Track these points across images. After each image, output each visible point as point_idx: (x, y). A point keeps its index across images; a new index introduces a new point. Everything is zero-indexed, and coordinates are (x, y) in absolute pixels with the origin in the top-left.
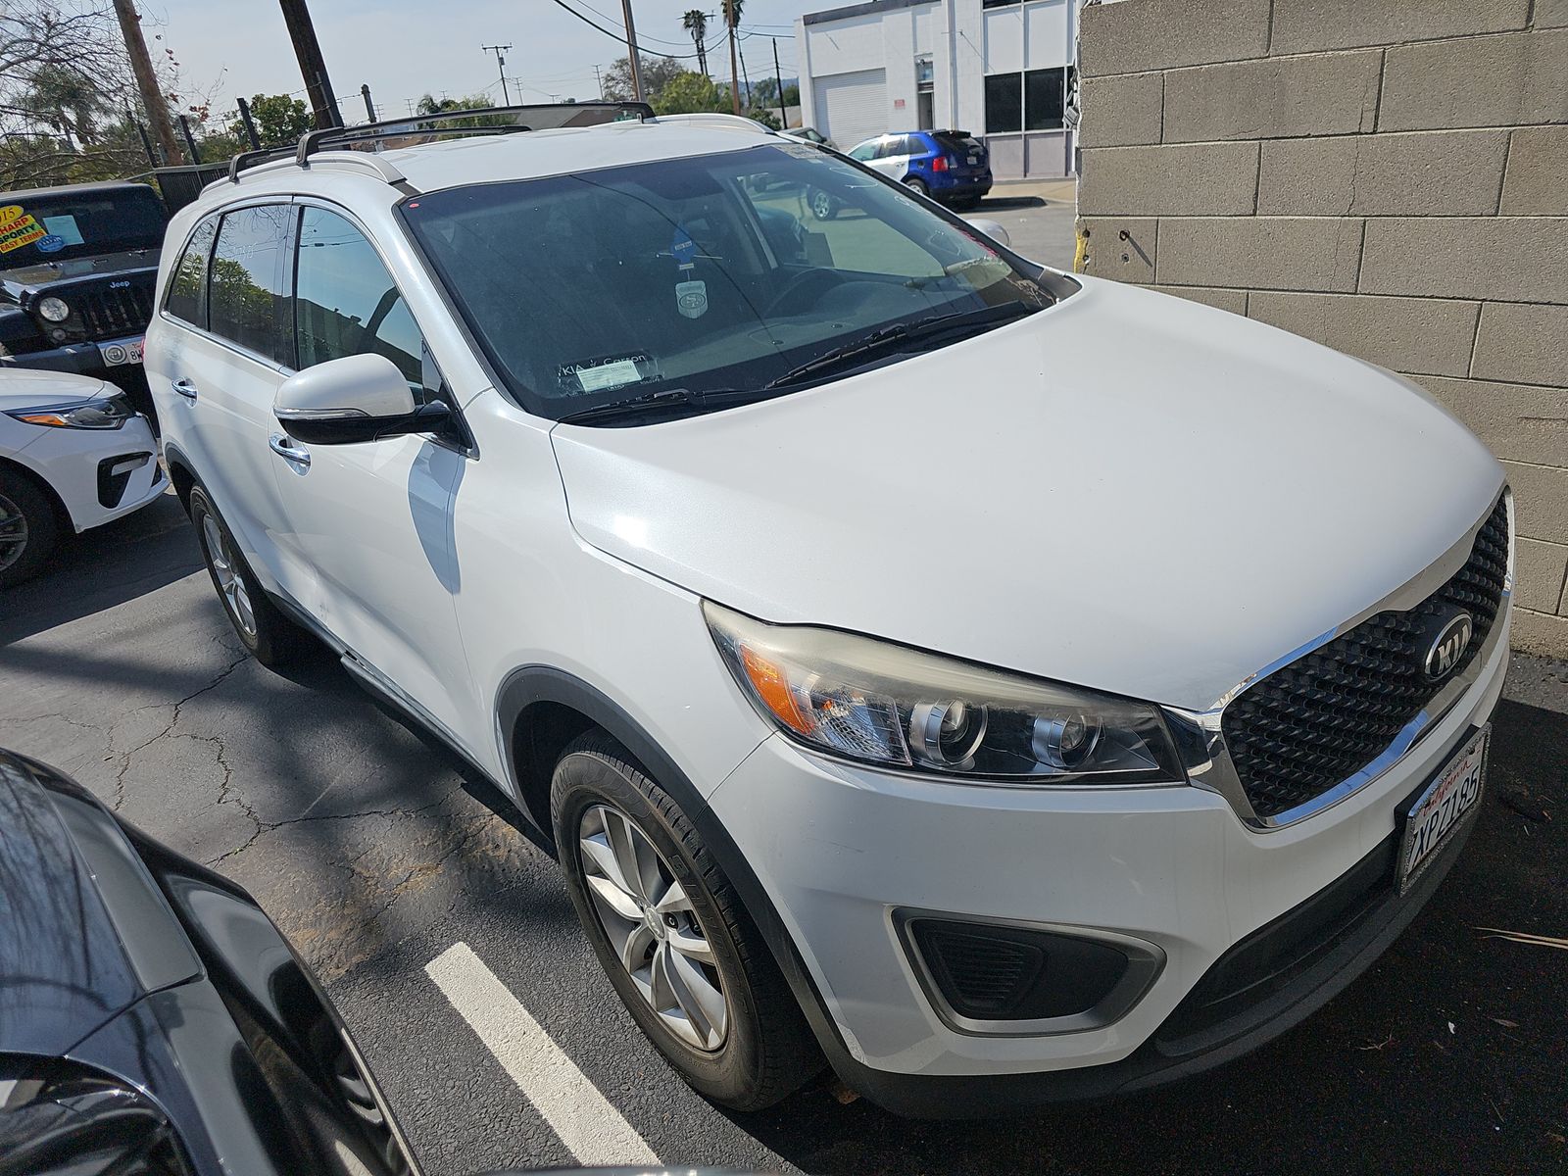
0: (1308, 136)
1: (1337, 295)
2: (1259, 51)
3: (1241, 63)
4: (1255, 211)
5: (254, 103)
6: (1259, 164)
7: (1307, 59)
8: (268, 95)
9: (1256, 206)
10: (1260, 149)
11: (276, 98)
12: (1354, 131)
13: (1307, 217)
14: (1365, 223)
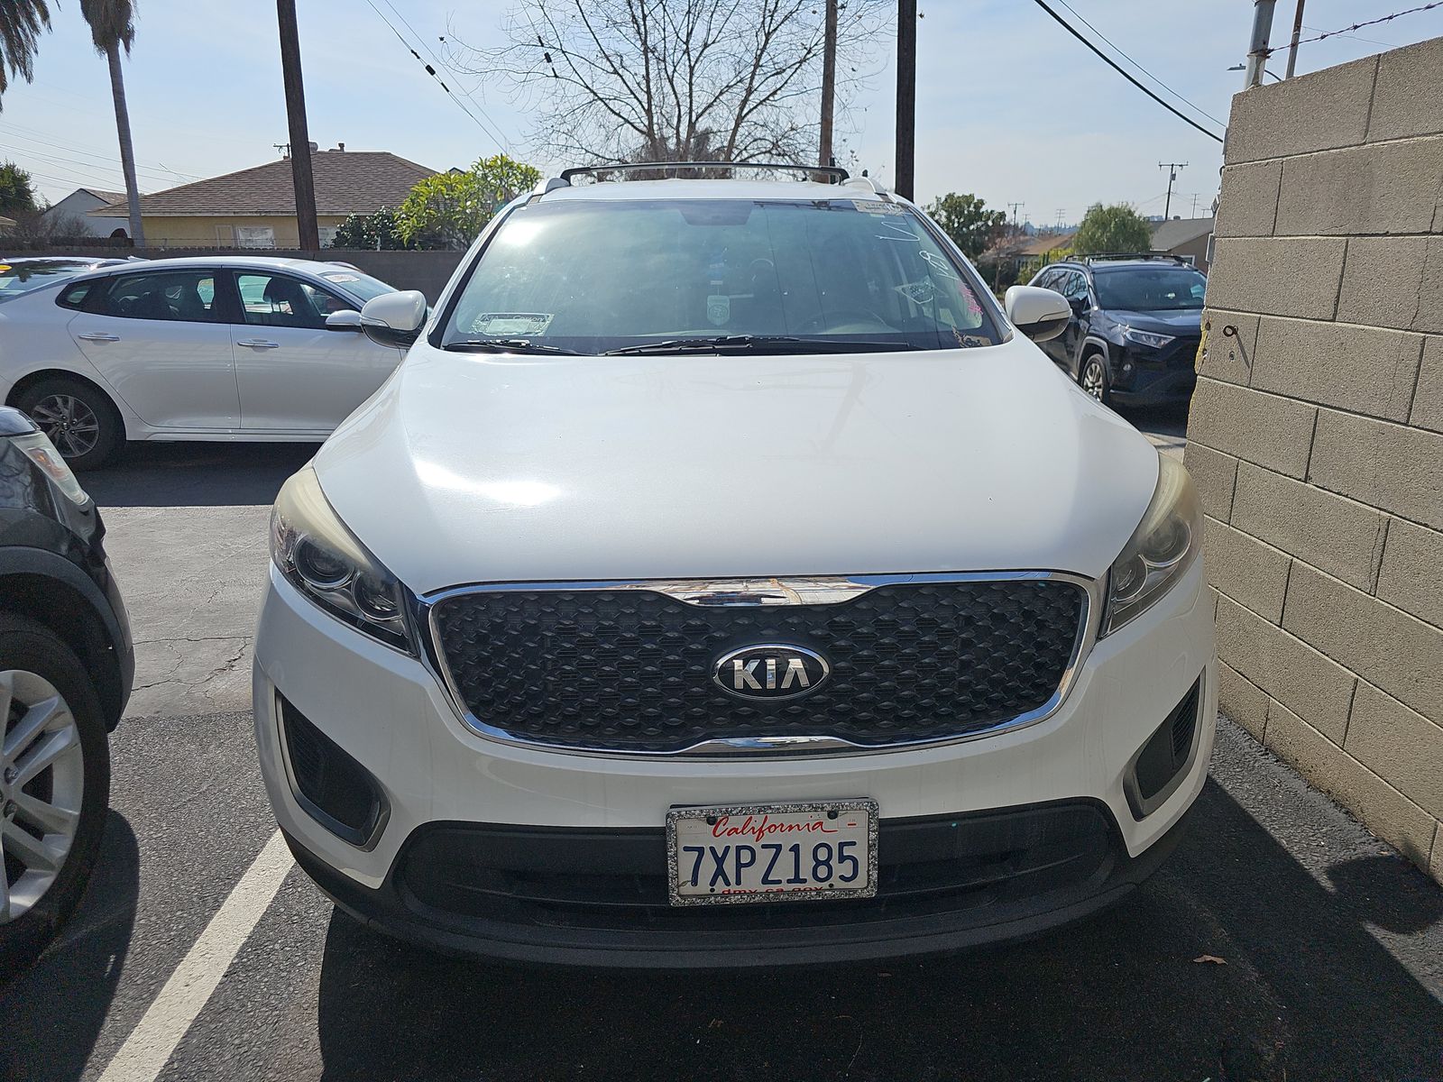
0: (1386, 234)
1: (1389, 424)
2: (1357, 138)
3: (1343, 150)
4: (1335, 315)
5: (946, 200)
6: (1344, 263)
7: (1395, 145)
8: (959, 194)
9: (1336, 311)
10: (1347, 246)
11: (964, 196)
12: (1426, 230)
13: (1375, 328)
14: (1424, 339)
